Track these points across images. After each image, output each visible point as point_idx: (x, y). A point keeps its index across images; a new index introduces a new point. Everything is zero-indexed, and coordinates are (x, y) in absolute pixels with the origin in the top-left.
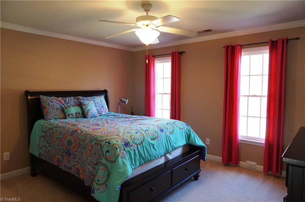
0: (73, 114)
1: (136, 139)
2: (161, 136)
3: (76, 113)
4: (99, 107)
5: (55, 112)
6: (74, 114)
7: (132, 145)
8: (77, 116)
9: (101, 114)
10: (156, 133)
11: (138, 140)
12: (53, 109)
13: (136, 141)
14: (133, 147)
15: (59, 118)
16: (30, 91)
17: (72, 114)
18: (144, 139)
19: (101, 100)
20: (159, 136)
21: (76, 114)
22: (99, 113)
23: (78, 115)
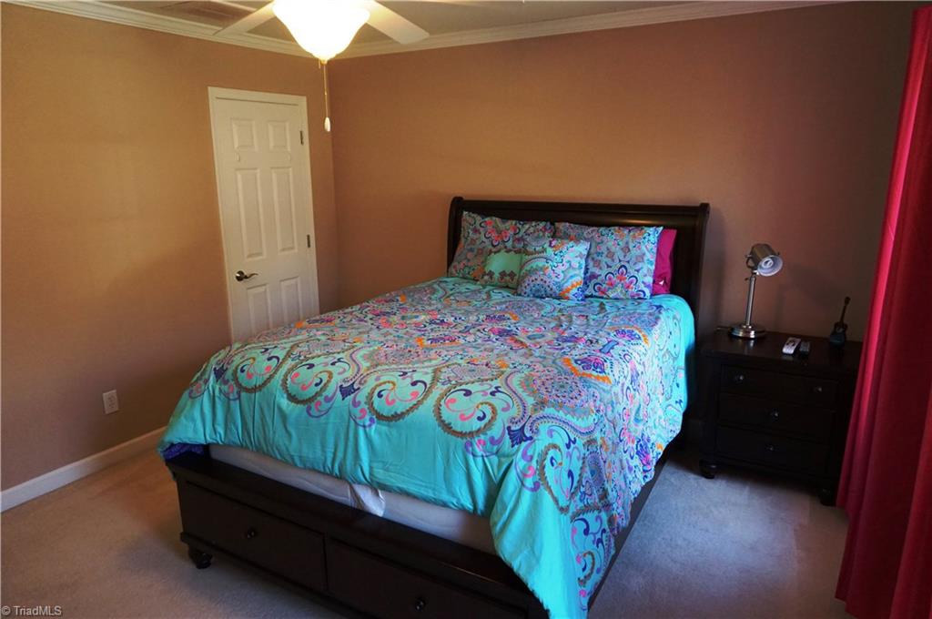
0: (493, 273)
1: (245, 373)
2: (325, 406)
3: (504, 271)
4: (609, 266)
5: (469, 260)
6: (497, 275)
7: (228, 381)
8: (506, 282)
9: (603, 293)
10: (317, 385)
11: (250, 376)
12: (471, 250)
13: (242, 377)
14: (229, 388)
15: (472, 277)
16: (465, 198)
17: (491, 274)
18: (265, 384)
19: (627, 243)
20: (319, 403)
21: (503, 274)
22: (599, 289)
23: (508, 278)
